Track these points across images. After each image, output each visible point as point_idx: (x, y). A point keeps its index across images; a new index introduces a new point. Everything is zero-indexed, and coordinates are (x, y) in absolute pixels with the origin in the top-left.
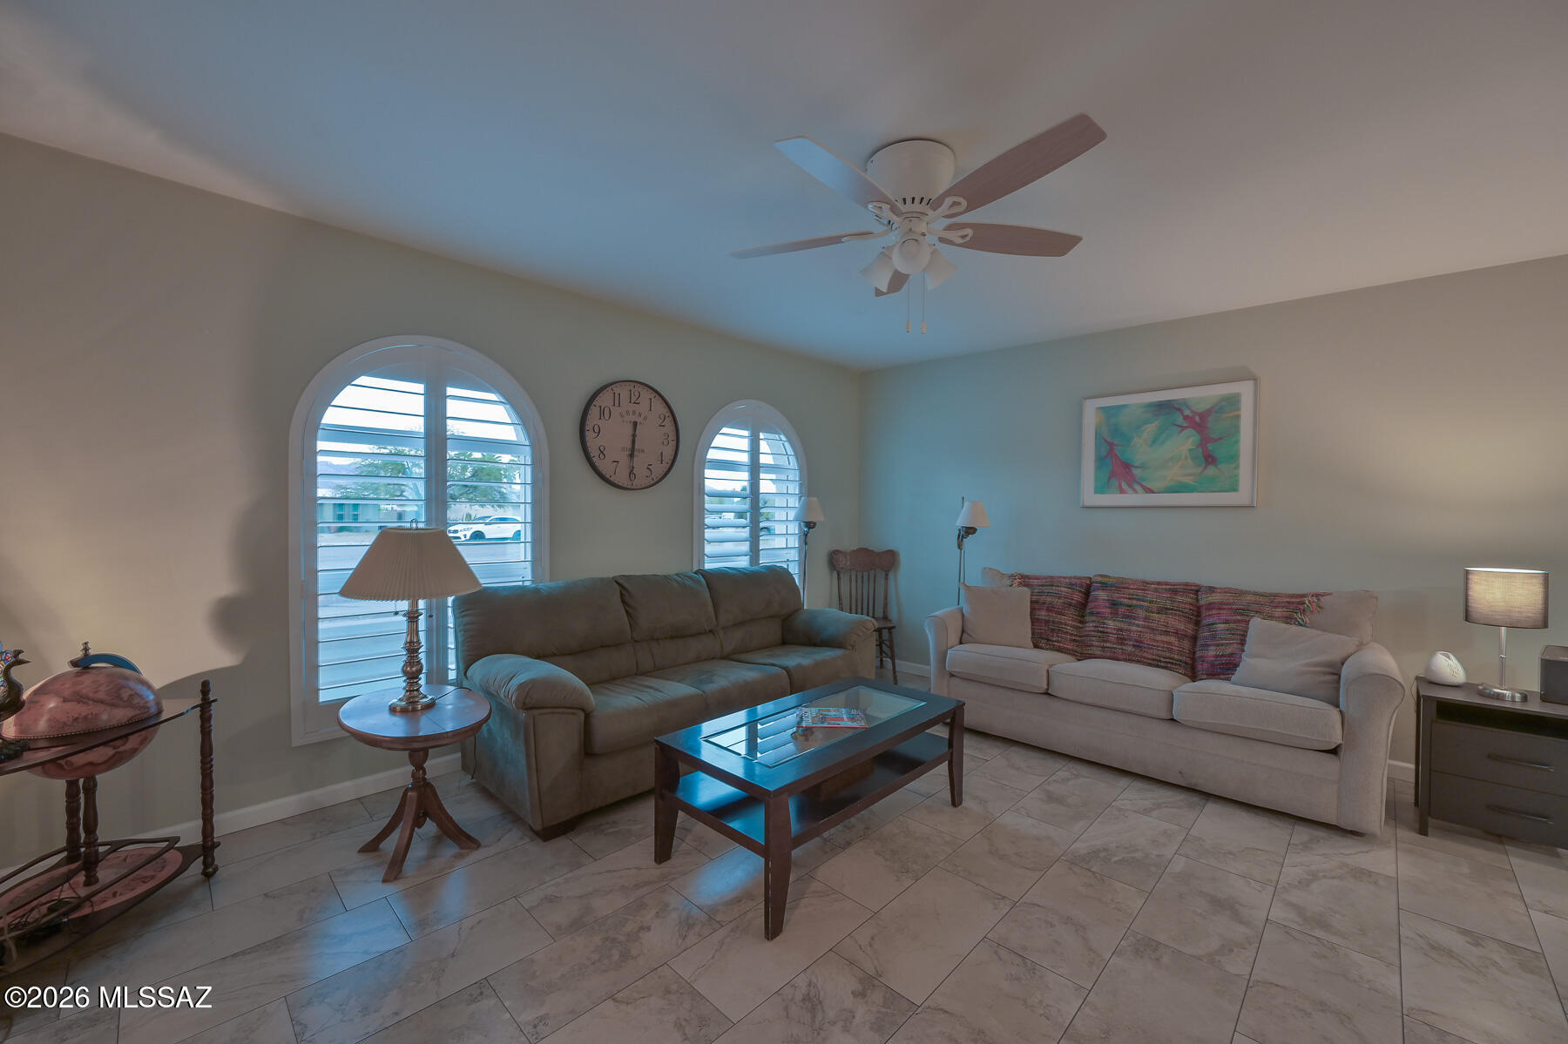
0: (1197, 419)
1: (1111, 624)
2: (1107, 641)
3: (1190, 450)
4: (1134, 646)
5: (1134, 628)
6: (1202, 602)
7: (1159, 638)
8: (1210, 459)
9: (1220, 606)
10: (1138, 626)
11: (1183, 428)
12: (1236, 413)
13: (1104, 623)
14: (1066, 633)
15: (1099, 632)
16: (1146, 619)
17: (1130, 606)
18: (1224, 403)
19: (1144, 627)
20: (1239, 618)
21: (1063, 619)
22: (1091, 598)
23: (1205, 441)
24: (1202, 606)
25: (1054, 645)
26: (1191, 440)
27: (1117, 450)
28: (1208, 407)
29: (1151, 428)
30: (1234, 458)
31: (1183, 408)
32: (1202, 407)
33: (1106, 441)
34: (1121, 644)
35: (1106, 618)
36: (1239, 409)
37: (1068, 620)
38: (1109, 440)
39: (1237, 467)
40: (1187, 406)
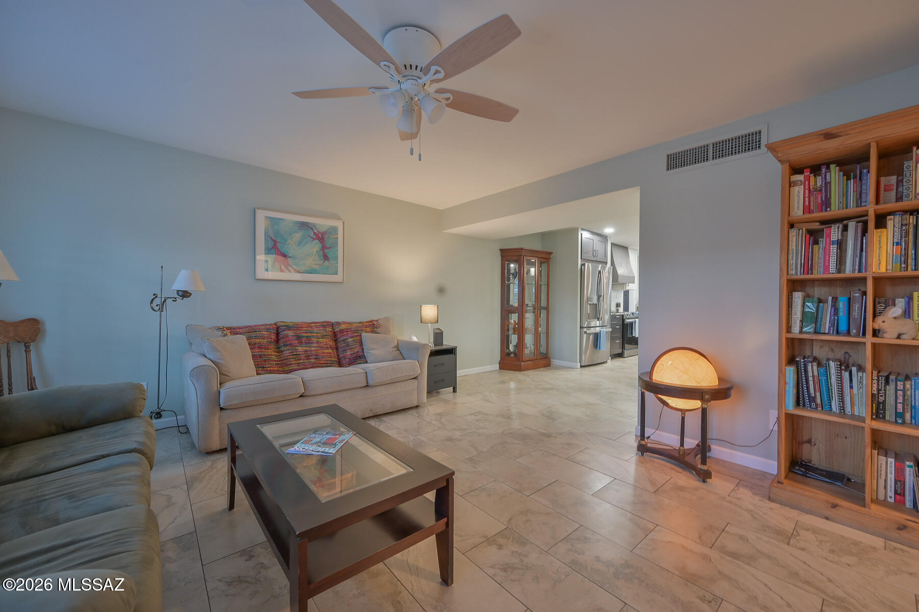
0: (320, 235)
1: (300, 349)
2: (300, 360)
3: (317, 251)
4: (315, 359)
5: (313, 349)
6: (336, 330)
7: (325, 351)
8: (326, 258)
9: (347, 330)
10: (314, 347)
11: (314, 239)
12: (336, 236)
13: (296, 349)
14: (273, 361)
15: (293, 355)
16: (317, 342)
17: (308, 337)
18: (331, 230)
19: (317, 347)
20: (356, 334)
21: (269, 352)
22: (281, 336)
23: (324, 248)
24: (337, 332)
25: (267, 370)
26: (317, 246)
27: (279, 245)
28: (325, 230)
29: (298, 236)
30: (336, 258)
31: (314, 228)
32: (322, 230)
33: (272, 239)
34: (308, 359)
35: (296, 346)
36: (337, 235)
37: (271, 352)
38: (274, 238)
39: (337, 263)
40: (315, 228)
